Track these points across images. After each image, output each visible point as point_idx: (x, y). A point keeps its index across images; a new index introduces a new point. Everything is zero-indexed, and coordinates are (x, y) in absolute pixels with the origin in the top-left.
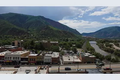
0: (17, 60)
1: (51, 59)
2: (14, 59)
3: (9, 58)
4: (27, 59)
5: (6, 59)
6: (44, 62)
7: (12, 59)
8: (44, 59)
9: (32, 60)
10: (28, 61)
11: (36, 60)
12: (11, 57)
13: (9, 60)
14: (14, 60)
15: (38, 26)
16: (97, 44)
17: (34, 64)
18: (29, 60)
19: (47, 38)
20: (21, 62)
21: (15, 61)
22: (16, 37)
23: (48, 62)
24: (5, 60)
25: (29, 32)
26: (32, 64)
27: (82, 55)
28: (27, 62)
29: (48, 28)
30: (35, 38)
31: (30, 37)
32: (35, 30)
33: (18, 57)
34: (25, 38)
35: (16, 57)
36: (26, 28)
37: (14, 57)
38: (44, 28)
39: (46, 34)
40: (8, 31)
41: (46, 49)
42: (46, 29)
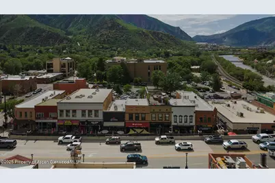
0: (93, 117)
1: (194, 115)
2: (83, 115)
3: (71, 112)
4: (119, 116)
5: (61, 115)
6: (173, 123)
7: (79, 116)
8: (173, 115)
9: (137, 118)
10: (123, 121)
11: (149, 118)
12: (74, 111)
13: (71, 118)
14: (84, 118)
15: (90, 22)
16: (244, 63)
17: (145, 132)
18: (127, 117)
19: (115, 50)
20: (106, 124)
21: (87, 121)
22: (42, 48)
23: (183, 124)
24: (59, 118)
25: (70, 37)
26: (139, 131)
28: (122, 124)
29: (114, 25)
30: (87, 50)
31: (75, 49)
32: (83, 31)
33: (96, 111)
34: (65, 51)
35: (90, 111)
36: (63, 26)
37: (84, 111)
38: (105, 26)
39: (112, 40)
40: (23, 34)
41: (138, 79)
42: (110, 28)
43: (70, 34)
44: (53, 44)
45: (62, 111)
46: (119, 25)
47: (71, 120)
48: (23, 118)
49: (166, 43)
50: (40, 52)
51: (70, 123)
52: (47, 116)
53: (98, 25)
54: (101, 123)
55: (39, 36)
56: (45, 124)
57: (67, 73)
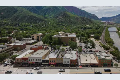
0: (39, 61)
1: (70, 61)
2: (36, 61)
4: (47, 61)
5: (29, 60)
6: (63, 63)
7: (35, 61)
8: (63, 61)
9: (53, 62)
11: (56, 62)
12: (33, 59)
13: (32, 61)
15: (55, 12)
16: (117, 32)
17: (54, 66)
18: (49, 61)
19: (64, 26)
20: (43, 63)
23: (66, 63)
25: (46, 19)
26: (52, 66)
27: (99, 56)
28: (48, 63)
29: (65, 15)
30: (52, 26)
31: (47, 25)
32: (51, 16)
33: (40, 59)
34: (43, 26)
35: (38, 59)
36: (43, 14)
37: (36, 59)
38: (61, 15)
39: (63, 21)
40: (26, 18)
41: (64, 43)
42: (63, 16)
43: (46, 18)
44: (39, 23)
45: (30, 59)
46: (66, 14)
47: (32, 62)
48: (18, 61)
49: (87, 22)
50: (33, 26)
51: (32, 63)
52: (25, 61)
53: (58, 14)
54: (41, 63)
55: (32, 19)
56: (24, 63)
57: (39, 39)
